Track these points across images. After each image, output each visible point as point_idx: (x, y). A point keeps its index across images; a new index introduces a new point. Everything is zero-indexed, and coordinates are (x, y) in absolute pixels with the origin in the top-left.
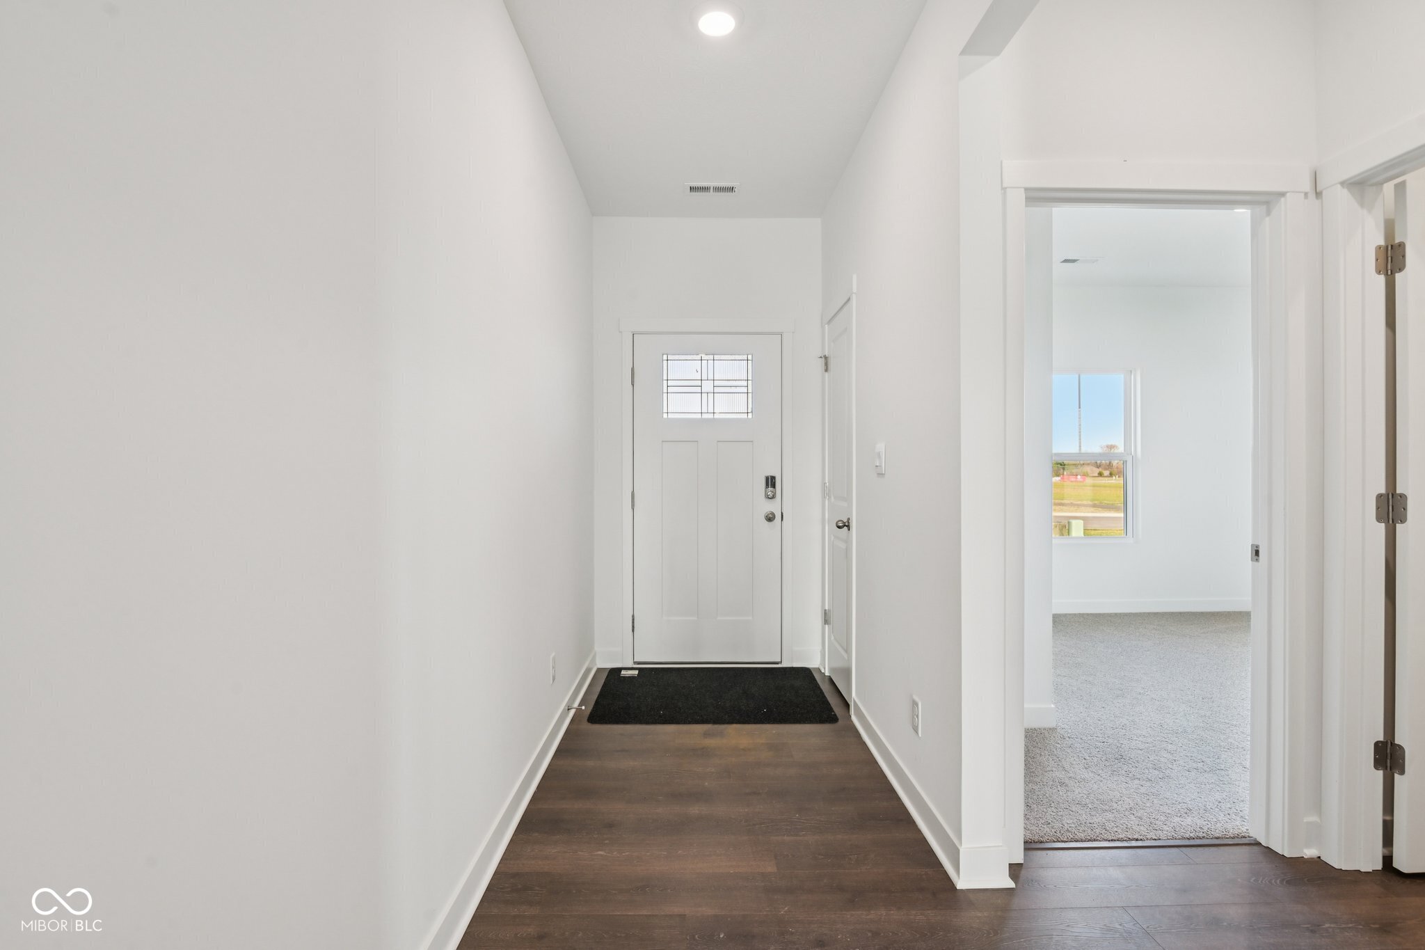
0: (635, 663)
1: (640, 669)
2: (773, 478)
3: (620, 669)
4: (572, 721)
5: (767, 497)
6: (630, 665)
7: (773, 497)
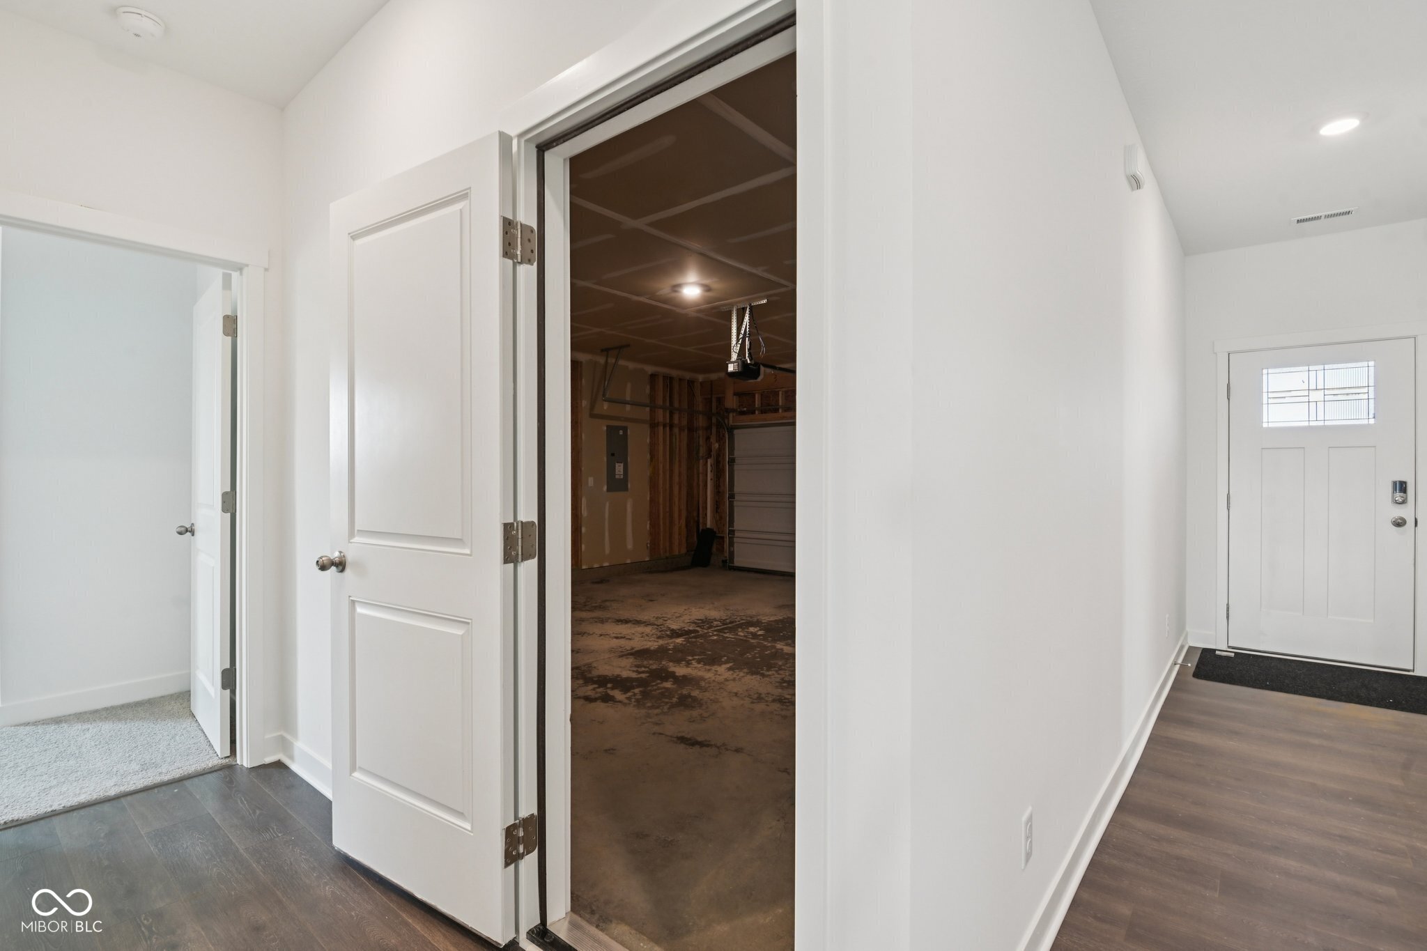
0: (1229, 647)
1: (1235, 653)
2: (1404, 483)
3: (1215, 650)
4: (1178, 674)
5: (1397, 502)
6: (1225, 648)
7: (1404, 502)
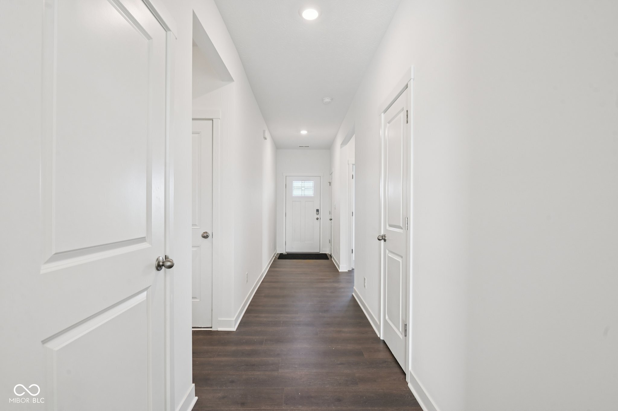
0: (286, 252)
2: (318, 210)
3: (283, 253)
4: (274, 258)
5: (317, 214)
7: (318, 214)
